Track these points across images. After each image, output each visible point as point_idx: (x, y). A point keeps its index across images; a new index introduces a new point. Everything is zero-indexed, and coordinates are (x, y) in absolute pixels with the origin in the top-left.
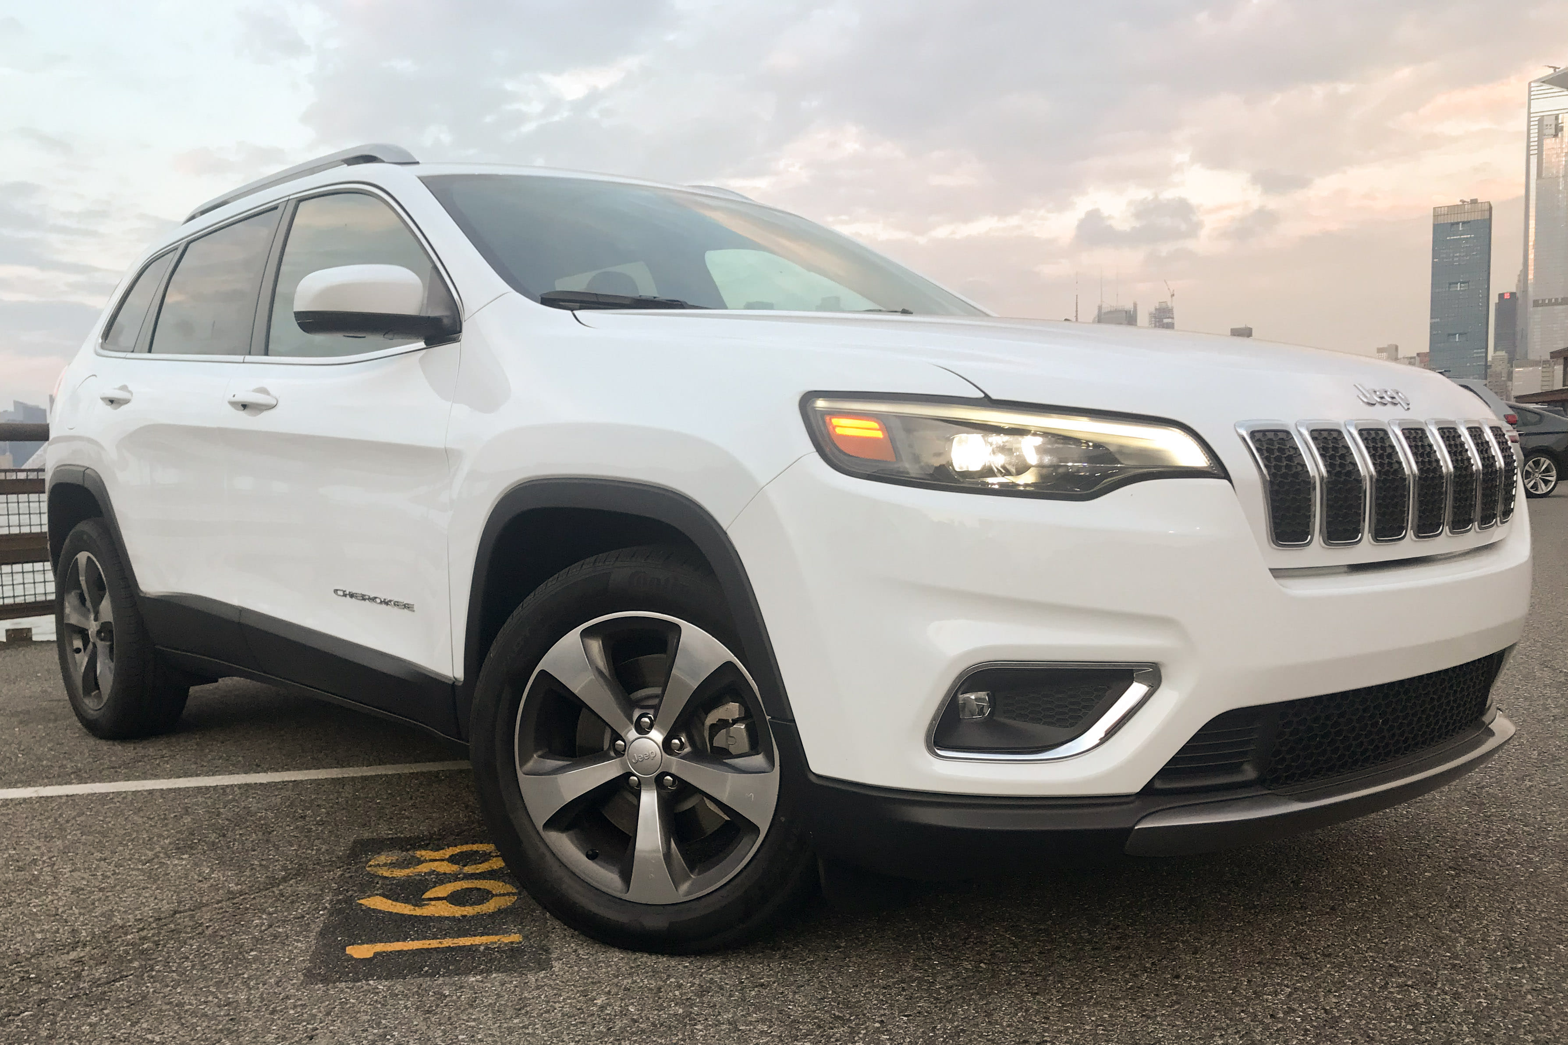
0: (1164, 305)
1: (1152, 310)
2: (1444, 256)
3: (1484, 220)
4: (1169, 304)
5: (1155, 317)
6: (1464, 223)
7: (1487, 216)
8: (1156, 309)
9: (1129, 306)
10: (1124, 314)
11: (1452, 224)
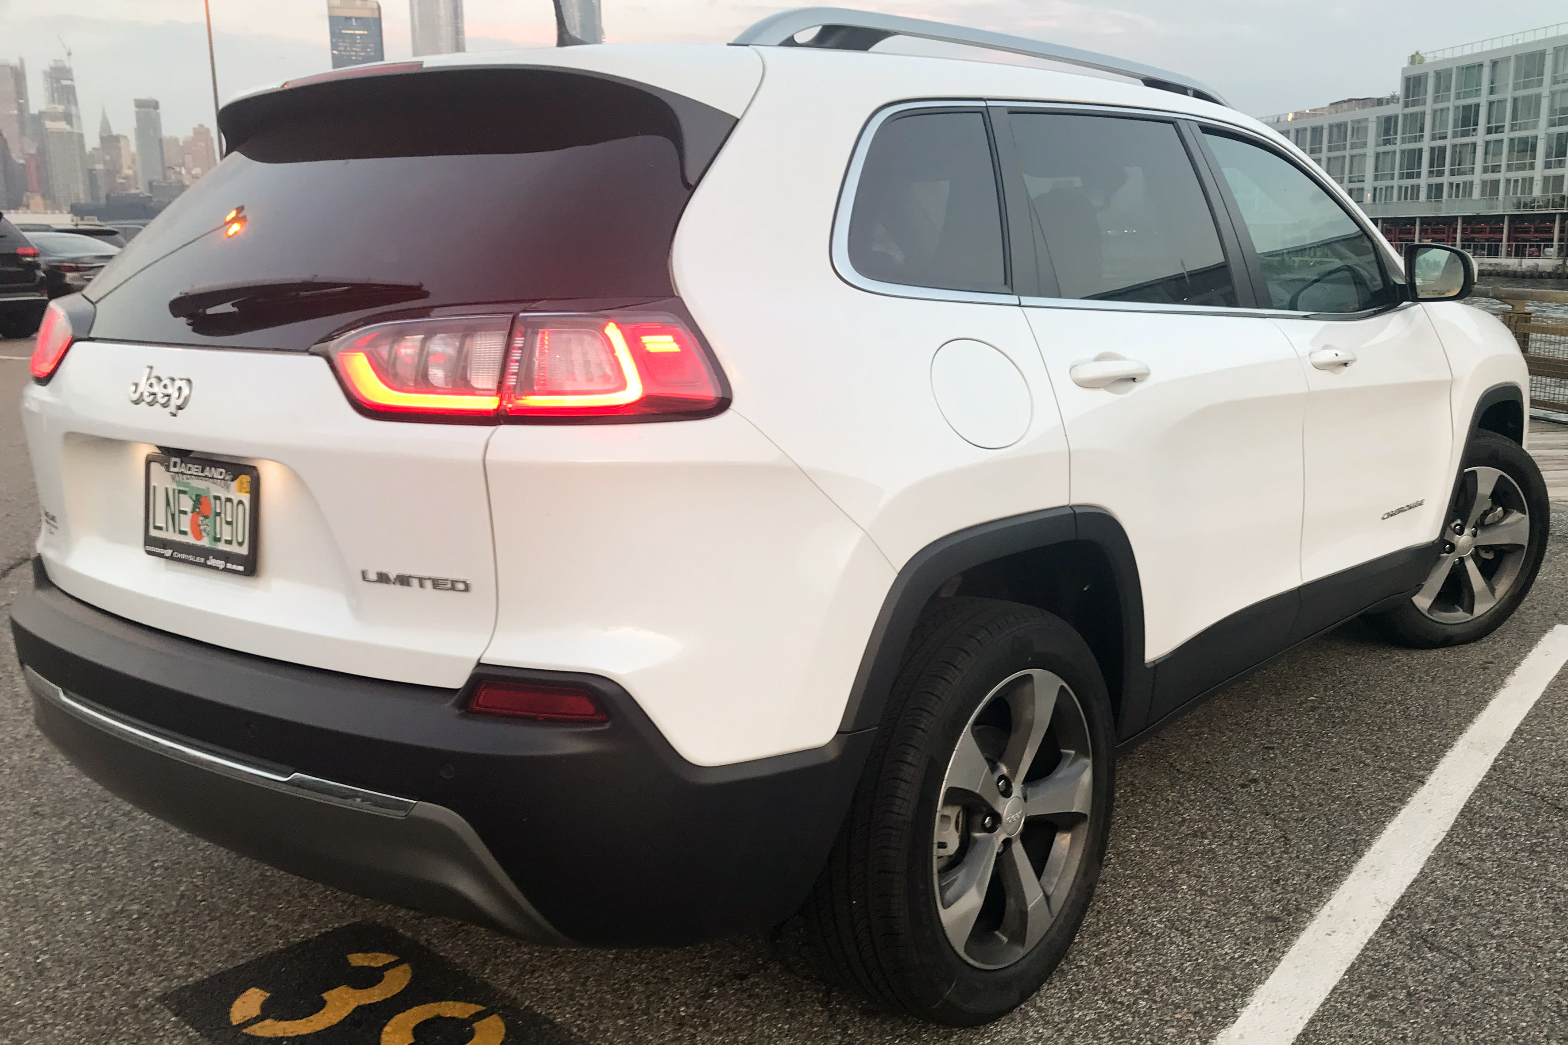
0: (60, 64)
1: (48, 69)
2: (343, 49)
3: (374, 19)
4: (67, 65)
5: (51, 77)
6: (356, 18)
7: (377, 16)
8: (51, 68)
9: (14, 61)
10: (9, 71)
11: (346, 18)
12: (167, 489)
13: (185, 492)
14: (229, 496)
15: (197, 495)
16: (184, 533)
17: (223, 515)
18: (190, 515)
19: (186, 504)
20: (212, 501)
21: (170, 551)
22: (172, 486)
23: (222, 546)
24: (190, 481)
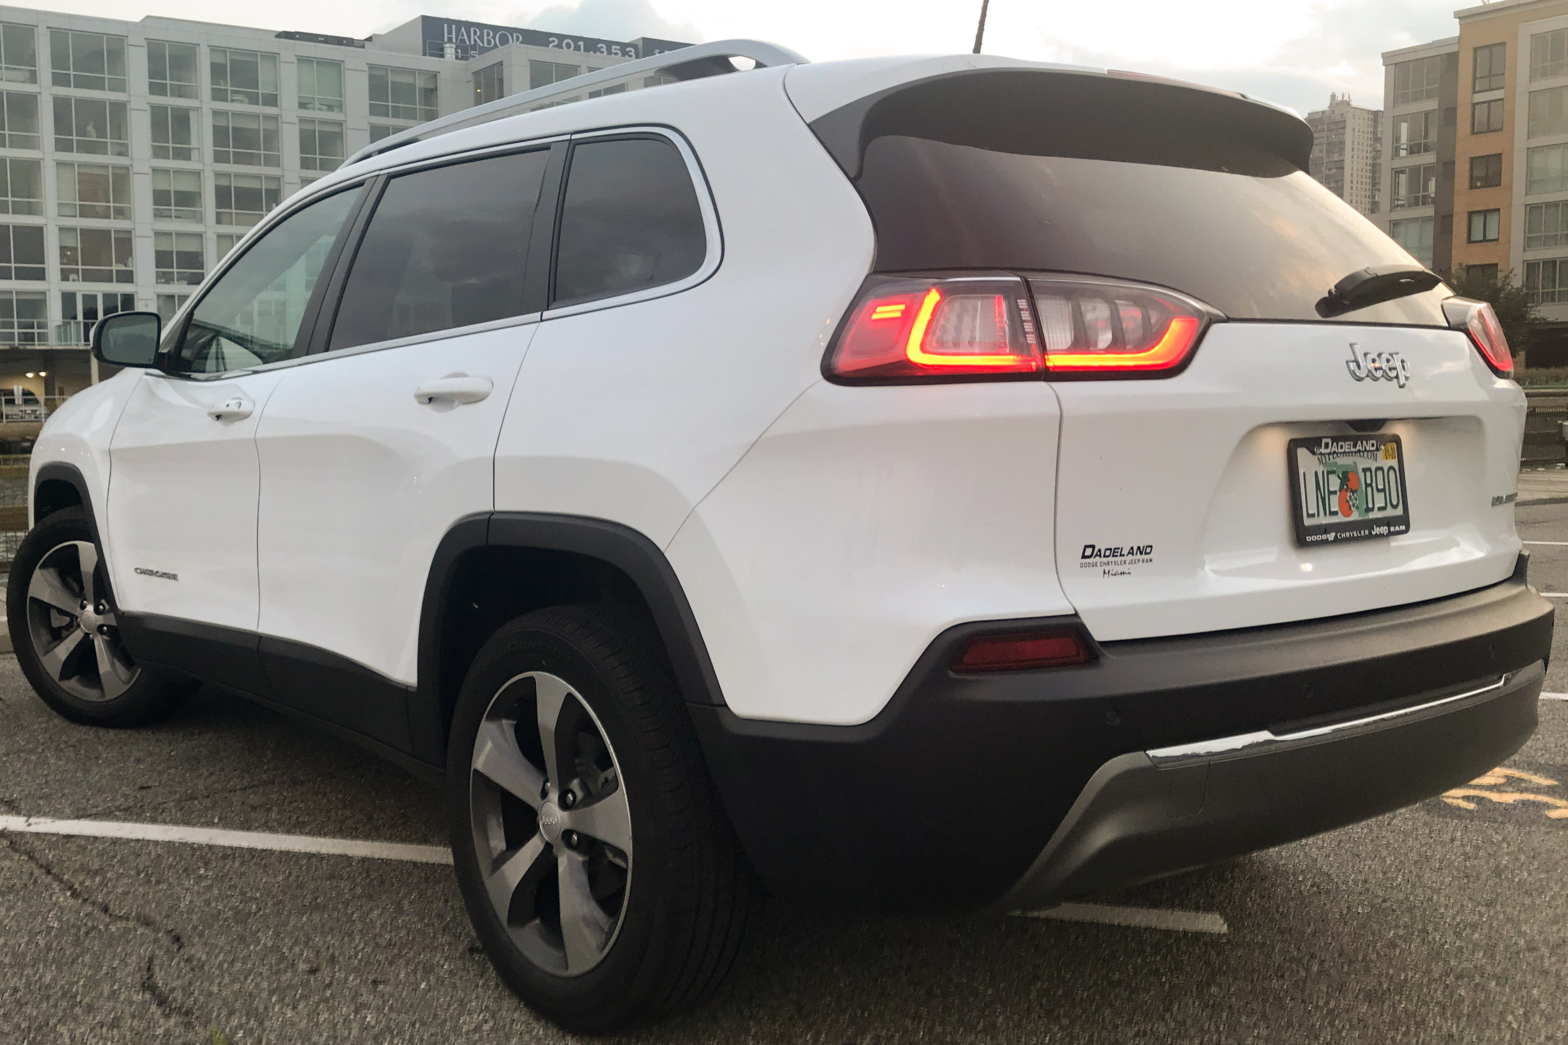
12: (1316, 473)
13: (1333, 472)
14: (1379, 465)
15: (1343, 473)
16: (1336, 513)
17: (1374, 485)
18: (1338, 493)
19: (1335, 483)
20: (1361, 475)
21: (1333, 534)
22: (1320, 469)
23: (1375, 515)
24: (1337, 460)
